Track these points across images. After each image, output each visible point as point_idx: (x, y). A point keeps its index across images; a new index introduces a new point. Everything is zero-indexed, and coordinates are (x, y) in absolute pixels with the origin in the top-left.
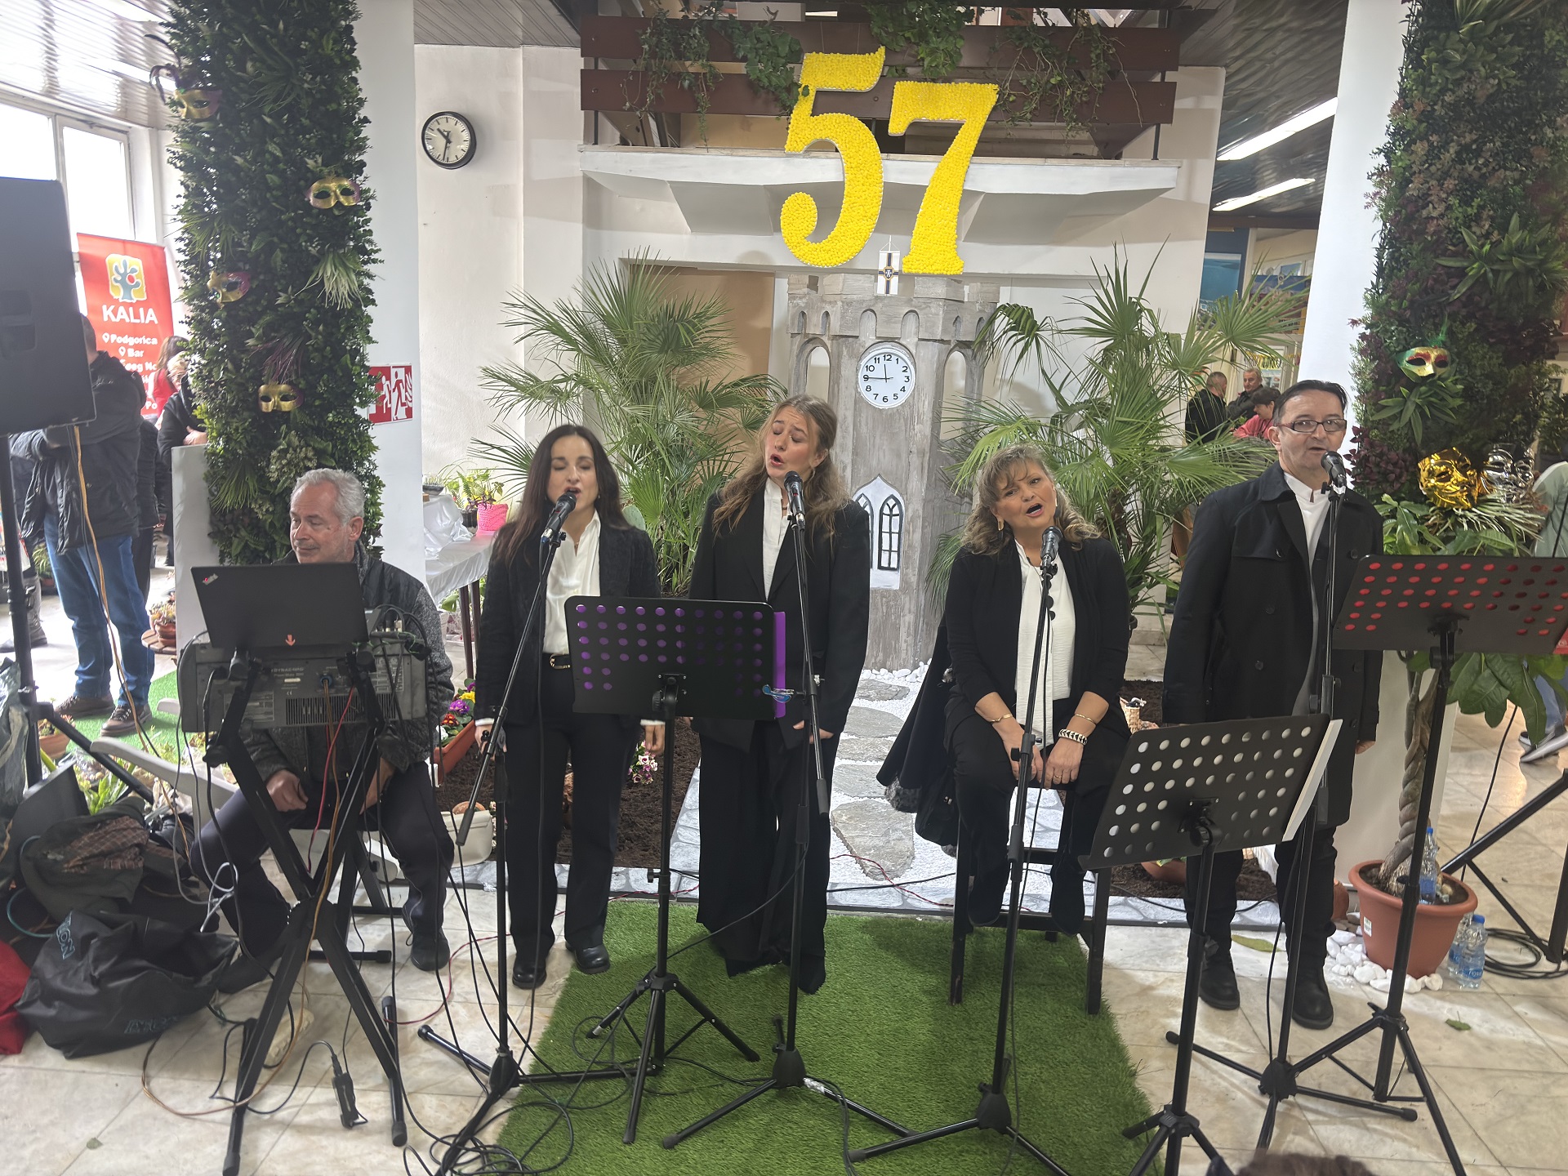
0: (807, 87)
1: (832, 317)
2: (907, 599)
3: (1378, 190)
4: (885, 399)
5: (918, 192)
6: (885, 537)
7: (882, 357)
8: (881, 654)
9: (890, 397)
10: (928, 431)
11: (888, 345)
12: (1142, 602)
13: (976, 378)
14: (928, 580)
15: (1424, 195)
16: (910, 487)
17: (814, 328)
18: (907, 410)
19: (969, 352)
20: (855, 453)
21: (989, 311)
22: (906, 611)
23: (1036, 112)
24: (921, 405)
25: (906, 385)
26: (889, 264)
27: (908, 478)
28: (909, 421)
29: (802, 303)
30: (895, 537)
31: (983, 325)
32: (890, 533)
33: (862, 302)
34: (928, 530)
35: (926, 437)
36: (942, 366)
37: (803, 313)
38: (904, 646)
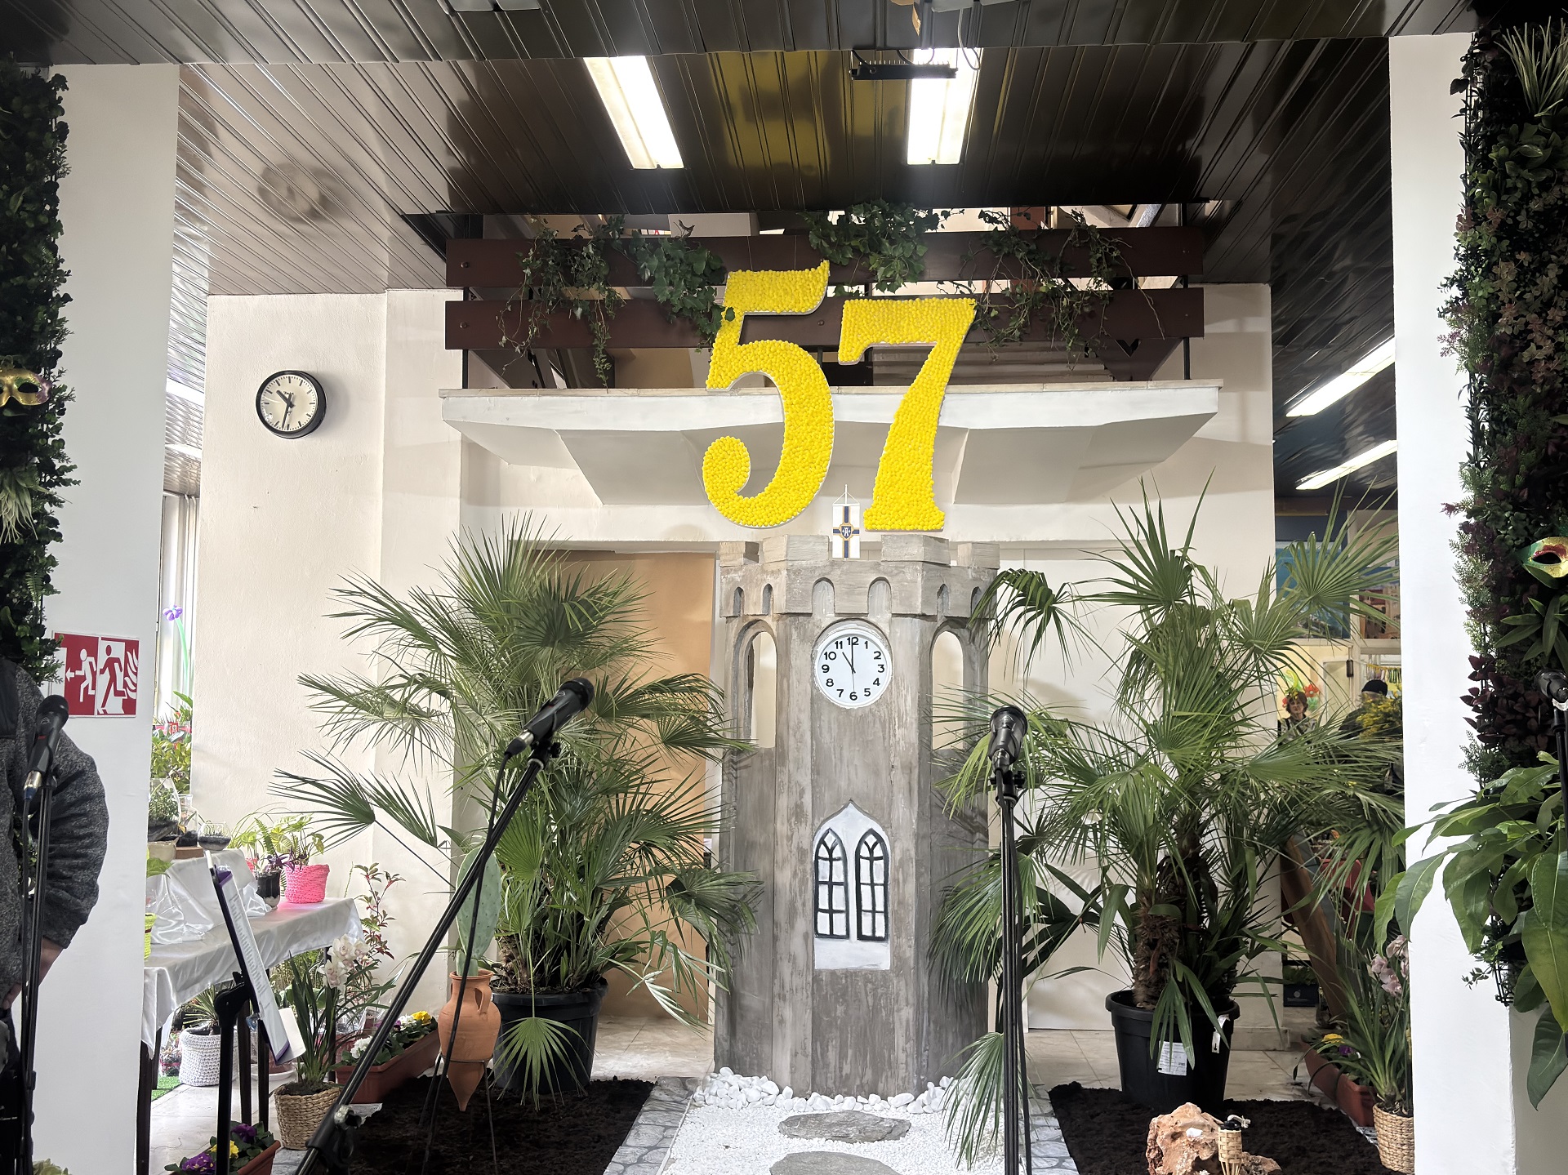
0: (731, 309)
1: (775, 592)
2: (902, 983)
3: (1456, 330)
4: (853, 696)
5: (879, 432)
6: (866, 891)
7: (845, 641)
8: (869, 1072)
9: (860, 693)
10: (913, 736)
11: (853, 624)
12: (1245, 977)
13: (977, 667)
14: (931, 955)
15: (1521, 333)
16: (895, 816)
17: (753, 607)
18: (883, 711)
19: (965, 633)
20: (816, 770)
21: (987, 579)
22: (903, 1003)
23: (1028, 330)
24: (902, 701)
25: (880, 676)
26: (846, 519)
27: (890, 805)
28: (887, 725)
29: (737, 577)
30: (879, 890)
31: (980, 596)
32: (872, 885)
33: (813, 569)
34: (926, 879)
35: (912, 745)
36: (927, 650)
37: (740, 590)
38: (902, 1057)
